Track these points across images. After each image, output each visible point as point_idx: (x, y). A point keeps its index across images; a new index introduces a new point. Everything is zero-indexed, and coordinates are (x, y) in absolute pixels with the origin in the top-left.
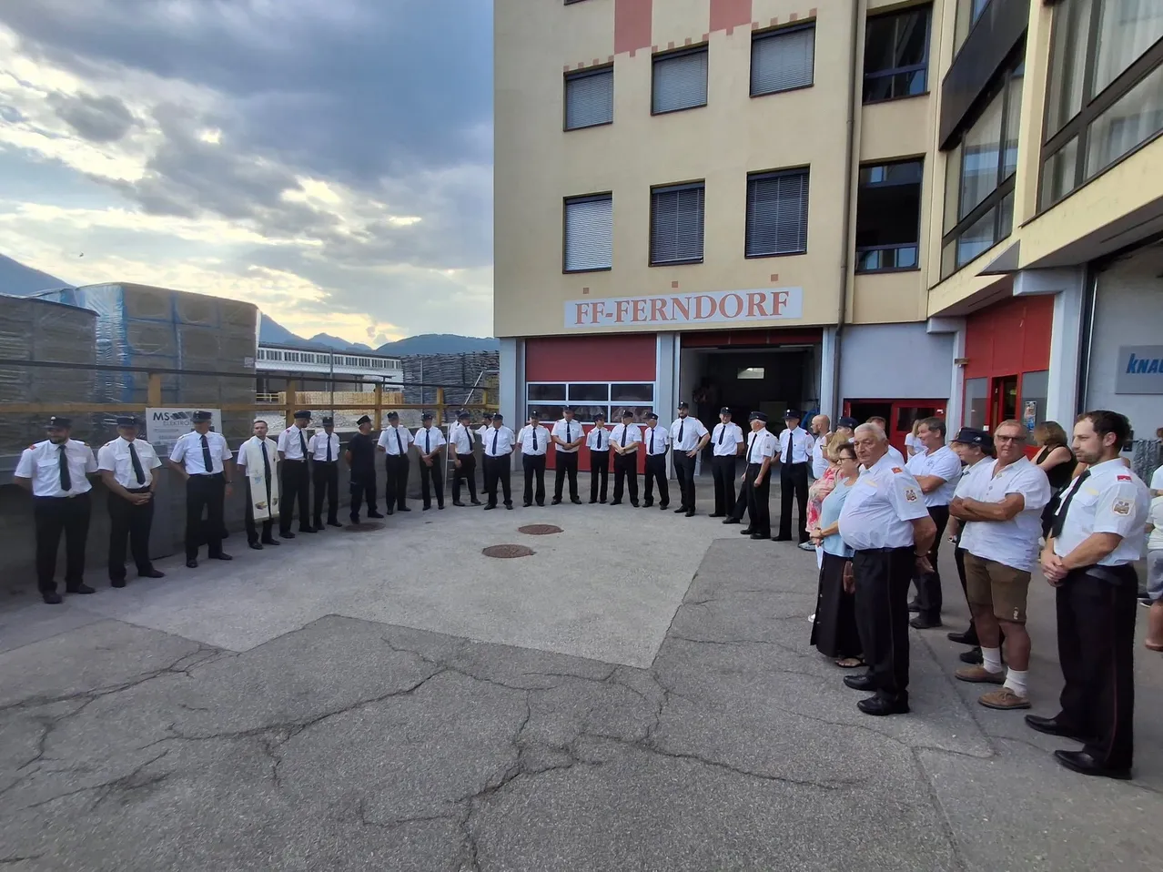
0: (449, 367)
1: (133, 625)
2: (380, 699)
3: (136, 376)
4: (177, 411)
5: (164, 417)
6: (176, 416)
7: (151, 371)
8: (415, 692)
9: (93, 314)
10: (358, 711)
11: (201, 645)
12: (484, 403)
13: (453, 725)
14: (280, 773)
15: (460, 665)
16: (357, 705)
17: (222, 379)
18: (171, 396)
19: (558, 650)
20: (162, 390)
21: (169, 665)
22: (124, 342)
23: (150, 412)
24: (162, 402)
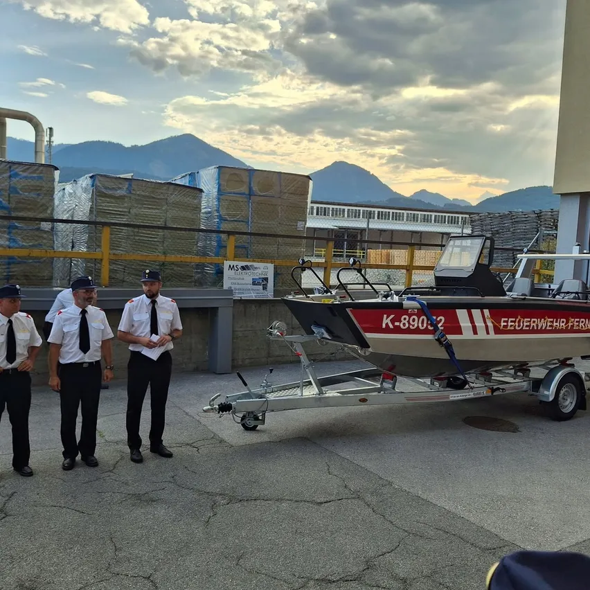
0: (521, 226)
1: (187, 414)
2: (296, 501)
3: (223, 236)
4: (244, 264)
5: (235, 268)
6: (243, 268)
7: (229, 233)
8: (323, 505)
9: (201, 191)
10: (278, 504)
11: (215, 434)
12: (537, 267)
13: (332, 534)
14: (211, 520)
15: (368, 498)
16: (279, 500)
17: (280, 240)
18: (242, 252)
19: (466, 515)
20: (235, 247)
21: (192, 442)
22: (218, 211)
23: (227, 264)
24: (235, 257)
